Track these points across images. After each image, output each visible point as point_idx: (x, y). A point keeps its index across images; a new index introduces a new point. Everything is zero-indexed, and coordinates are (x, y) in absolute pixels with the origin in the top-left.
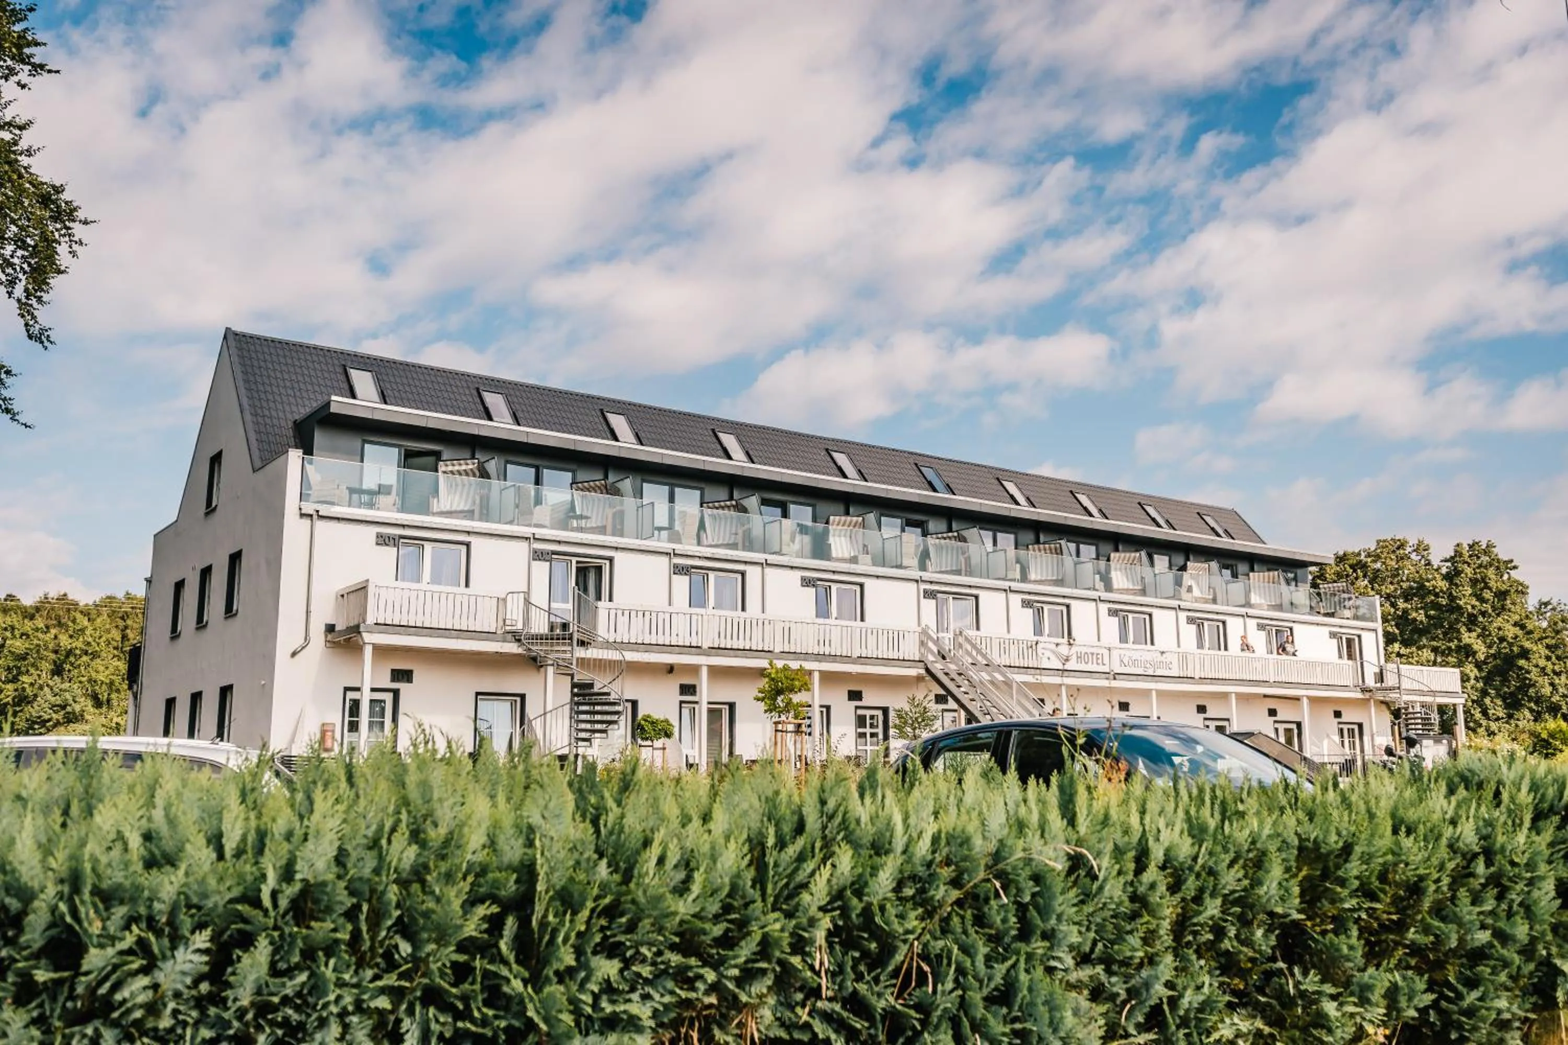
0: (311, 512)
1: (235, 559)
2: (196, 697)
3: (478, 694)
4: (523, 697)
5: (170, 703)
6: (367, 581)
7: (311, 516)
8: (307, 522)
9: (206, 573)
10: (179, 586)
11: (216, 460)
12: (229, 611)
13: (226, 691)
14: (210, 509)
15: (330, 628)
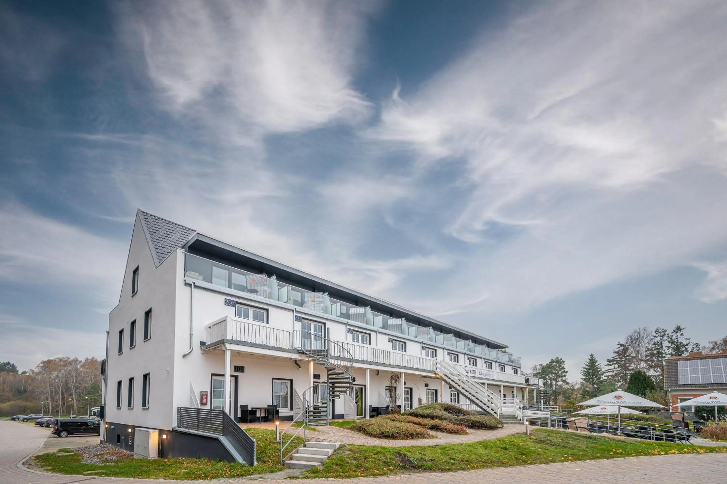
0: (191, 283)
1: (148, 313)
2: (131, 380)
3: (273, 379)
4: (292, 381)
5: (120, 383)
6: (227, 316)
7: (191, 285)
8: (188, 288)
9: (133, 324)
10: (121, 332)
11: (136, 271)
12: (146, 337)
13: (146, 377)
14: (134, 292)
15: (203, 344)
